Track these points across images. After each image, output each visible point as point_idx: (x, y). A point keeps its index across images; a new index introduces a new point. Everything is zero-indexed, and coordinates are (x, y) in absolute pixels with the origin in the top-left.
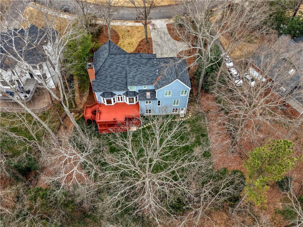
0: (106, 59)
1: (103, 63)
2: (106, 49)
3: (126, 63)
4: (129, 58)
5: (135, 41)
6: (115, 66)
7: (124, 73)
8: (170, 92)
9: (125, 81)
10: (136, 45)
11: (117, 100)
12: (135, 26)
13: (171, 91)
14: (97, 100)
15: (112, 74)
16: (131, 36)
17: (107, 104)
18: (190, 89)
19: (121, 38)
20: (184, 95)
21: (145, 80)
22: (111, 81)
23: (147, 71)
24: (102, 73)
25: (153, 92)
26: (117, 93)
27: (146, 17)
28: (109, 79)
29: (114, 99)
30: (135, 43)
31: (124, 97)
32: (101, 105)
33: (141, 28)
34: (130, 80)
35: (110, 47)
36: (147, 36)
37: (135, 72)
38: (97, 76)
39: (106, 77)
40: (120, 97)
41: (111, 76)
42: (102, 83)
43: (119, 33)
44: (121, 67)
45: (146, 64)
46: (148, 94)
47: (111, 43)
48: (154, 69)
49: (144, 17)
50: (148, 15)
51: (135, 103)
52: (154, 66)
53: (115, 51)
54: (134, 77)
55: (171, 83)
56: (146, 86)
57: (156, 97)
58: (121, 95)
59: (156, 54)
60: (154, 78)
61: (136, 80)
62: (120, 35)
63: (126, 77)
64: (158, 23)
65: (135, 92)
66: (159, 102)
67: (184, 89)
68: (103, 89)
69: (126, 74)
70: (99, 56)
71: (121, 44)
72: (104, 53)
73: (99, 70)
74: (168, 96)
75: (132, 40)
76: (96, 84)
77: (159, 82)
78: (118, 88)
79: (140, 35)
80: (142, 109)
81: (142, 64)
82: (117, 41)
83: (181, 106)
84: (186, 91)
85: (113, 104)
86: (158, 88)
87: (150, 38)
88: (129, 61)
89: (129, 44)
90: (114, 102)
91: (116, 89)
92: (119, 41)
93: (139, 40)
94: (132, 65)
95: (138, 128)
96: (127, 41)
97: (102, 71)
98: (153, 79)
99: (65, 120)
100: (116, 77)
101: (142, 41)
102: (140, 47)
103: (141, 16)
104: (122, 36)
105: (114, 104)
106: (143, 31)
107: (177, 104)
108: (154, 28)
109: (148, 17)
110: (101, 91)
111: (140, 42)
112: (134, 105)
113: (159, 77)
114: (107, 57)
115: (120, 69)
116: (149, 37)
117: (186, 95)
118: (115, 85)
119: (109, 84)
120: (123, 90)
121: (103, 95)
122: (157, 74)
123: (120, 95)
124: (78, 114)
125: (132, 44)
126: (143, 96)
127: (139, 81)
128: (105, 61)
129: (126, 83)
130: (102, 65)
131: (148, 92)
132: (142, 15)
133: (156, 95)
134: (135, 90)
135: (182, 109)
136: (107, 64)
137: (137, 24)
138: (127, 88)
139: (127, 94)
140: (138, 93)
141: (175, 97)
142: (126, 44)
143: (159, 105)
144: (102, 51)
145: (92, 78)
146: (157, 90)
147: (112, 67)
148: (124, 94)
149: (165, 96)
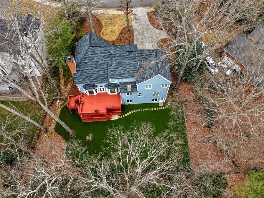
0: (87, 51)
1: (84, 56)
2: (87, 40)
3: (106, 55)
4: (110, 50)
5: (117, 29)
6: (95, 59)
7: (105, 65)
8: (150, 86)
9: (106, 73)
10: (119, 33)
11: (99, 91)
12: (118, 14)
13: (152, 85)
14: (80, 91)
15: (93, 66)
16: (114, 24)
17: (90, 94)
18: (171, 82)
19: (104, 26)
20: (164, 88)
21: (126, 73)
22: (93, 74)
23: (128, 64)
24: (83, 66)
25: (134, 85)
26: (99, 85)
27: (127, 5)
28: (90, 71)
29: (96, 90)
30: (117, 31)
31: (105, 88)
32: (84, 95)
33: (123, 16)
34: (111, 73)
35: (90, 38)
36: (128, 24)
37: (116, 65)
38: (78, 69)
39: (87, 69)
40: (102, 88)
41: (92, 69)
42: (83, 76)
43: (102, 21)
44: (102, 60)
45: (127, 57)
46: (129, 86)
47: (92, 34)
48: (135, 62)
49: (126, 6)
50: (130, 4)
51: (116, 93)
52: (135, 58)
53: (96, 42)
54: (115, 70)
55: (152, 77)
56: (127, 79)
57: (137, 90)
58: (103, 87)
59: (137, 45)
60: (135, 71)
61: (117, 73)
62: (103, 23)
63: (107, 70)
64: (139, 11)
65: (116, 84)
66: (140, 93)
67: (165, 83)
68: (85, 82)
69: (107, 67)
70: (81, 47)
71: (103, 32)
72: (85, 44)
73: (80, 62)
74: (148, 88)
75: (115, 28)
76: (77, 76)
77: (140, 76)
78: (99, 80)
79: (122, 23)
80: (123, 99)
81: (123, 57)
82: (100, 29)
83: (160, 96)
84: (166, 85)
85: (95, 94)
86: (139, 82)
87: (132, 26)
88: (110, 54)
89: (111, 32)
90: (96, 92)
91: (97, 82)
92: (102, 28)
93: (121, 28)
94: (113, 57)
95: (119, 117)
96: (110, 29)
97: (83, 63)
98: (133, 72)
99: (51, 107)
100: (97, 69)
101: (124, 29)
102: (122, 36)
103: (123, 5)
104: (105, 24)
105: (97, 95)
106: (125, 19)
107: (157, 95)
108: (136, 19)
109: (130, 6)
110: (82, 83)
111: (122, 30)
112: (115, 95)
113: (140, 70)
114: (88, 50)
115: (101, 61)
116: (130, 25)
117: (167, 88)
118: (96, 78)
119: (90, 76)
120: (105, 82)
121: (85, 87)
122: (138, 66)
123: (101, 87)
124: (63, 102)
125: (114, 32)
126: (124, 88)
127: (120, 74)
128: (85, 54)
129: (107, 75)
130: (83, 57)
131: (129, 84)
132: (124, 3)
133: (136, 88)
134: (116, 83)
135: (162, 99)
136: (88, 57)
137: (119, 12)
138: (108, 81)
139: (109, 86)
140: (119, 85)
141: (155, 90)
142: (109, 32)
143: (139, 95)
144: (84, 42)
145: (73, 70)
146: (138, 84)
147: (93, 60)
148: (105, 86)
149: (146, 89)
